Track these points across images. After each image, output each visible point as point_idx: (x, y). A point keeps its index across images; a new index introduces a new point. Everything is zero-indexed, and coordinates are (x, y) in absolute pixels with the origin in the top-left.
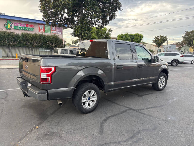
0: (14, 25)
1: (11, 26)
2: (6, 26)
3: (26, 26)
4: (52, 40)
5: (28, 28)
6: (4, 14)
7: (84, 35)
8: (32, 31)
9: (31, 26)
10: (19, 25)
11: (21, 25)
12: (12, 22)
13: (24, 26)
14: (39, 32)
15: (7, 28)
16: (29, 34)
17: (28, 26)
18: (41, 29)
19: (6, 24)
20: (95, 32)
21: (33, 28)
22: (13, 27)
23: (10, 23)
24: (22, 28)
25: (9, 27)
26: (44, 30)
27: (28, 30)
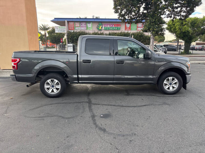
0: (104, 26)
1: (102, 27)
2: (98, 28)
3: (114, 26)
4: (136, 37)
5: (116, 28)
6: (99, 17)
7: (152, 29)
8: (119, 30)
9: (118, 25)
10: (108, 26)
11: (110, 26)
12: (103, 24)
13: (112, 26)
14: (125, 30)
15: (98, 30)
16: (116, 33)
17: (116, 25)
18: (127, 27)
19: (98, 26)
20: (190, 24)
21: (120, 27)
22: (103, 28)
23: (101, 24)
24: (111, 28)
25: (100, 28)
26: (130, 28)
27: (116, 30)
